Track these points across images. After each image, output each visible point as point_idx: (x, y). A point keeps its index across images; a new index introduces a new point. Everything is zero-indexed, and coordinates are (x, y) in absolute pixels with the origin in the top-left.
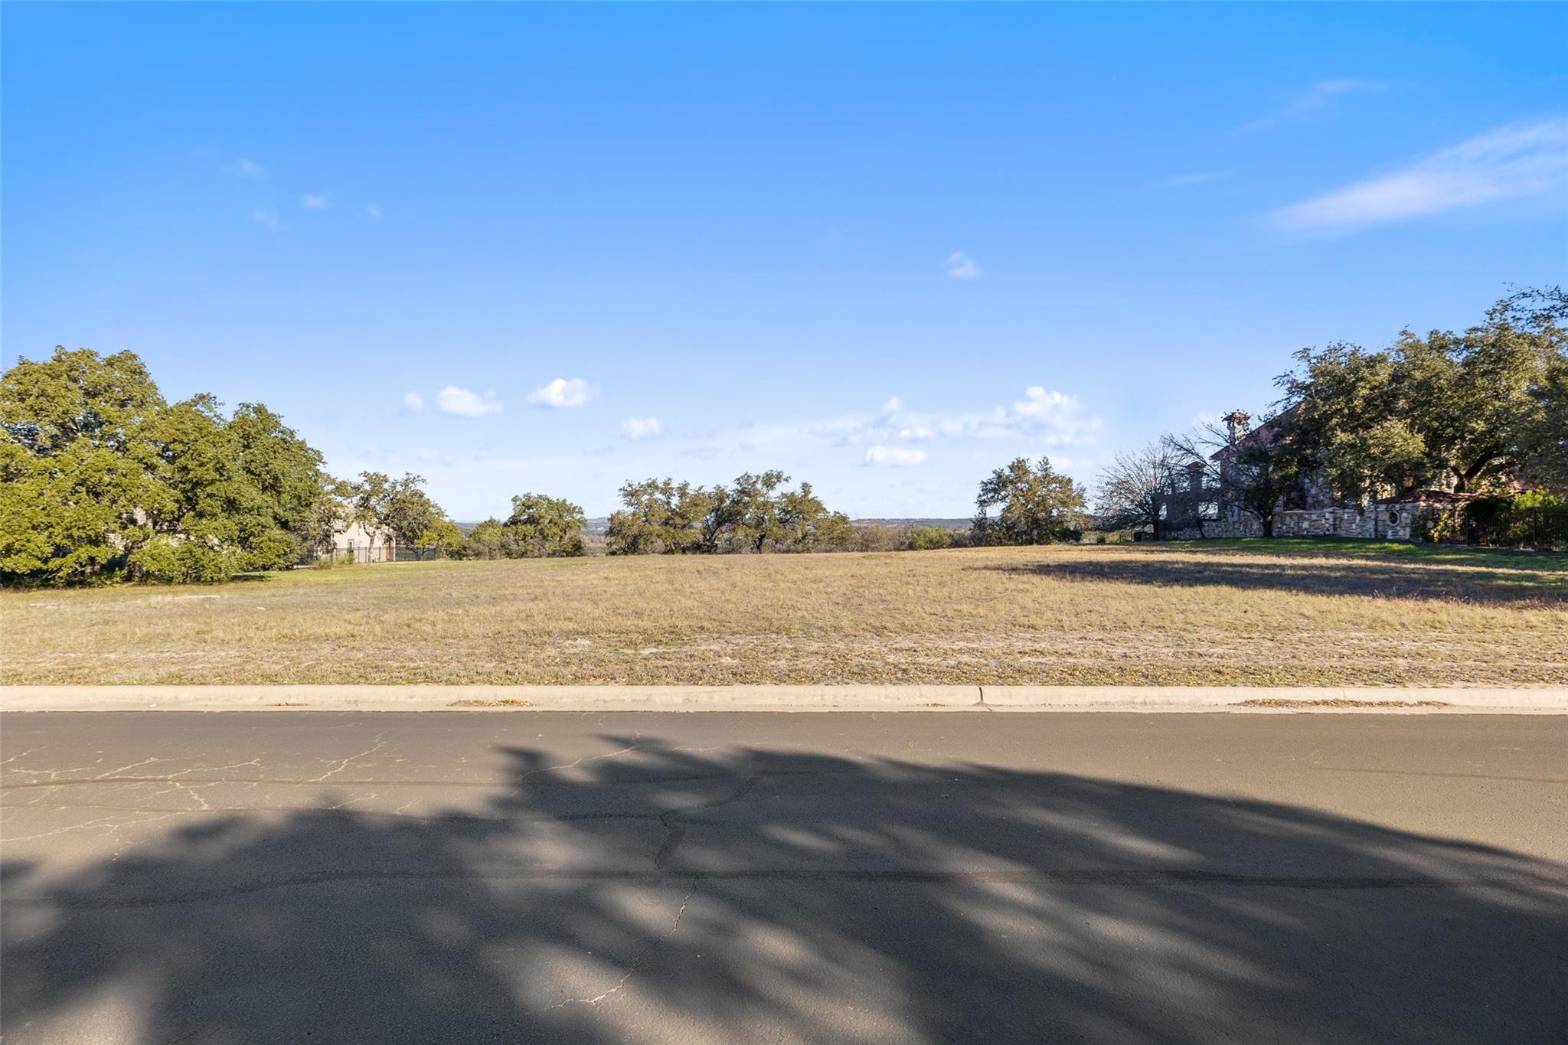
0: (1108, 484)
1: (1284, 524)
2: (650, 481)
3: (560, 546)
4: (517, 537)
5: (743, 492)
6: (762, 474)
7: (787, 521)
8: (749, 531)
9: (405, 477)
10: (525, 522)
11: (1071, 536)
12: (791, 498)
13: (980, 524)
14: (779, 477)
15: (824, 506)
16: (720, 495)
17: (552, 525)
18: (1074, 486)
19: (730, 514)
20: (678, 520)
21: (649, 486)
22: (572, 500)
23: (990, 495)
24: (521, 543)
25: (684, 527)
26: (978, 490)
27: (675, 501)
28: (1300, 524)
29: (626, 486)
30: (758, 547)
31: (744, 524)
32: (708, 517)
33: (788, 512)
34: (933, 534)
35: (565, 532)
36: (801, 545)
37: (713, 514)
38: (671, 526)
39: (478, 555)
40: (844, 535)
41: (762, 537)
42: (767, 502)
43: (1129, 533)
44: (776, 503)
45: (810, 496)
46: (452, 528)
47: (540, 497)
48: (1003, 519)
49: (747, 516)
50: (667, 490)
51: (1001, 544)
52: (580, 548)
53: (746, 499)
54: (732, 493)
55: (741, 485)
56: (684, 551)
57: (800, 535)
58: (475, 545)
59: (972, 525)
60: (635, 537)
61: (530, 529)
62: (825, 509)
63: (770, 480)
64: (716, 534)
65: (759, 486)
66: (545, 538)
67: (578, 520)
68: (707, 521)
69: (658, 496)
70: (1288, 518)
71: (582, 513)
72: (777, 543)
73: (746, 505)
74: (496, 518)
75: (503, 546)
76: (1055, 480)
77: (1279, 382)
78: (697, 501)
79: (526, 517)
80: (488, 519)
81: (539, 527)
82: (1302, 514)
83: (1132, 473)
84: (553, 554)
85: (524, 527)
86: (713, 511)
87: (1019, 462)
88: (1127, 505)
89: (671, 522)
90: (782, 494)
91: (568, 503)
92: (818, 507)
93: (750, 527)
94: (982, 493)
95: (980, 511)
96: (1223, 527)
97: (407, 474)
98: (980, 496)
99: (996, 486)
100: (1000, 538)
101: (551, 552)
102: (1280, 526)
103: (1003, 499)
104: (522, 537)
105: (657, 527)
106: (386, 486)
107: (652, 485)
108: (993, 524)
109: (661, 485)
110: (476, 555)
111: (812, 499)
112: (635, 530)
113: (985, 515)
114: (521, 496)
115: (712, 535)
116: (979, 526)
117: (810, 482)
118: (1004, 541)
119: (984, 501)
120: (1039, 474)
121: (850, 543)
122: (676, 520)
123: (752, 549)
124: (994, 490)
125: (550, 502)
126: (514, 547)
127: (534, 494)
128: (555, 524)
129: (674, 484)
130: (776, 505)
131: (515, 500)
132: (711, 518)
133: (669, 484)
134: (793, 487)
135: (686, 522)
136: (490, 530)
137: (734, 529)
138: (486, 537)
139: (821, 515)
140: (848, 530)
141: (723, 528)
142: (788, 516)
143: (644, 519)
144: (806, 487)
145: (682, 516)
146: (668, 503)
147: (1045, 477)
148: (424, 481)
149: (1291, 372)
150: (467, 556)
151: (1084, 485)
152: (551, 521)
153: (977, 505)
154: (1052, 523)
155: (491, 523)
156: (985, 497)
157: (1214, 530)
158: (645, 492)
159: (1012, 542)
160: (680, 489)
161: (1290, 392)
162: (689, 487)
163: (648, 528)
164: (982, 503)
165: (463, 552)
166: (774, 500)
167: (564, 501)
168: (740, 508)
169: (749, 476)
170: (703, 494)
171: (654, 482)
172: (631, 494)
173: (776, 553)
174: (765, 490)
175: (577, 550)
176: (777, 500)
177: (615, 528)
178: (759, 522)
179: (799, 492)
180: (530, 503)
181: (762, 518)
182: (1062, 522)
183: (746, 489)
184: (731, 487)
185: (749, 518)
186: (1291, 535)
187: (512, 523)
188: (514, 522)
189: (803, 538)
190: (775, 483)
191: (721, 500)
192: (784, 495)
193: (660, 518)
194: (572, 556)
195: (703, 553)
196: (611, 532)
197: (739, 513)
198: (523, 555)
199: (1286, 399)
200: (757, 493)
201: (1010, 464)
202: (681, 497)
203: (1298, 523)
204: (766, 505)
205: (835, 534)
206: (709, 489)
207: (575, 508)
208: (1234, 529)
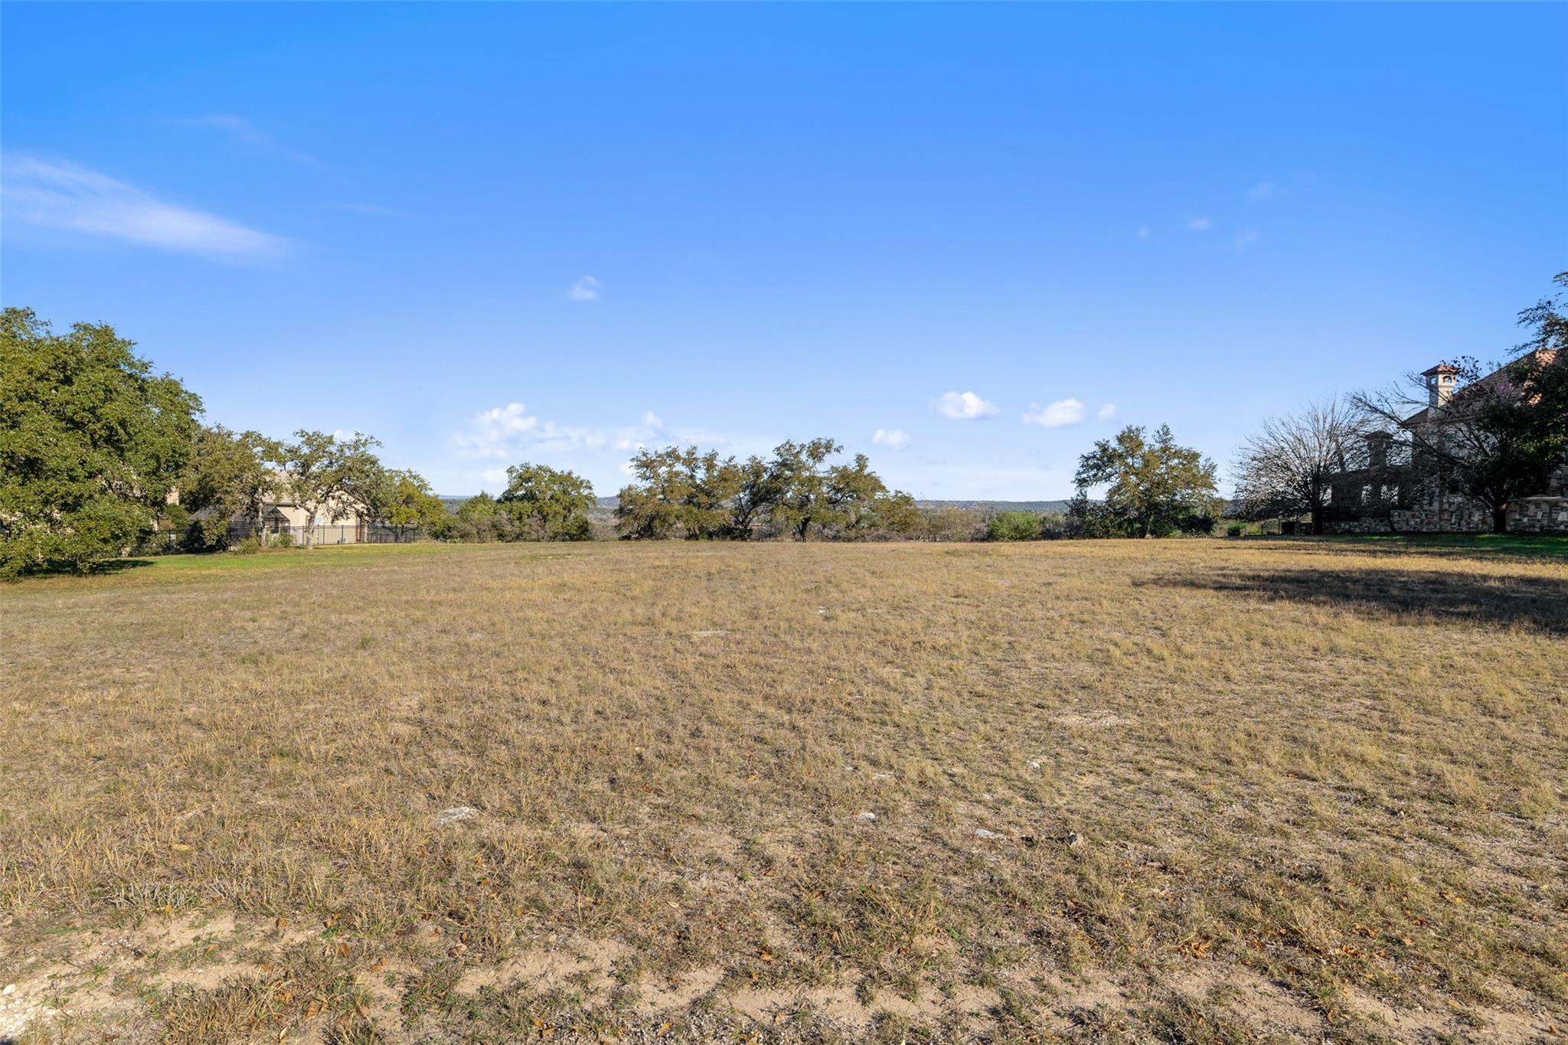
0: (1254, 459)
1: (1527, 516)
2: (670, 450)
3: (563, 528)
4: (511, 516)
5: (784, 464)
6: (807, 442)
7: (837, 501)
8: (790, 513)
9: (354, 438)
10: (522, 498)
11: (1201, 526)
12: (843, 474)
13: (1079, 507)
14: (828, 447)
15: (883, 484)
16: (757, 470)
17: (553, 502)
18: (1202, 461)
19: (768, 492)
20: (703, 499)
21: (669, 455)
22: (580, 472)
23: (1092, 473)
24: (517, 523)
25: (711, 506)
26: (1076, 465)
27: (701, 475)
28: (1554, 516)
29: (640, 455)
30: (802, 532)
31: (784, 504)
32: (741, 495)
33: (838, 490)
34: (1020, 521)
35: (570, 511)
36: (853, 532)
37: (747, 492)
38: (694, 505)
39: (464, 536)
40: (908, 520)
41: (807, 520)
42: (814, 477)
43: (1274, 524)
44: (825, 478)
45: (866, 471)
46: (436, 504)
47: (540, 468)
48: (1109, 502)
49: (789, 495)
50: (690, 461)
51: (1107, 535)
52: (587, 530)
53: (787, 473)
54: (770, 466)
55: (782, 456)
56: (711, 536)
57: (853, 519)
58: (461, 525)
59: (1067, 510)
60: (652, 519)
61: (527, 505)
62: (884, 488)
63: (817, 451)
64: (750, 516)
65: (803, 457)
66: (545, 518)
67: (586, 496)
68: (740, 499)
69: (679, 467)
70: (1532, 507)
71: (590, 488)
72: (824, 527)
73: (788, 481)
74: (489, 492)
75: (494, 526)
76: (1178, 454)
77: (1527, 318)
78: (727, 475)
79: (523, 492)
80: (479, 494)
81: (538, 504)
82: (1558, 501)
83: (1285, 445)
84: (554, 538)
85: (520, 504)
86: (747, 487)
87: (1130, 431)
88: (1281, 487)
89: (695, 500)
90: (832, 468)
91: (574, 476)
92: (877, 485)
93: (791, 508)
94: (1081, 470)
95: (1078, 492)
96: (1424, 517)
97: (357, 434)
98: (1079, 473)
99: (1100, 462)
100: (1106, 527)
101: (551, 534)
102: (1517, 517)
103: (1108, 478)
104: (517, 515)
105: (677, 507)
106: (333, 449)
107: (673, 455)
108: (1096, 508)
109: (684, 455)
110: (462, 537)
111: (869, 475)
112: (649, 510)
113: (1085, 496)
114: (518, 467)
115: (746, 517)
116: (1078, 511)
117: (866, 454)
118: (1112, 530)
119: (1084, 480)
120: (1158, 446)
121: (915, 530)
122: (700, 497)
123: (794, 534)
124: (1097, 467)
125: (553, 475)
126: (508, 528)
127: (533, 465)
128: (557, 501)
129: (700, 454)
130: (824, 481)
131: (510, 471)
132: (744, 496)
133: (693, 454)
134: (845, 459)
135: (713, 500)
136: (480, 507)
137: (772, 510)
138: (475, 516)
139: (879, 495)
140: (913, 513)
141: (760, 509)
142: (839, 495)
143: (661, 496)
144: (861, 460)
145: (708, 494)
146: (692, 477)
147: (1164, 450)
148: (378, 444)
149: (1549, 303)
150: (451, 537)
151: (1215, 460)
152: (552, 498)
153: (1075, 485)
154: (1175, 508)
155: (483, 498)
156: (1085, 476)
157: (1407, 521)
158: (663, 463)
159: (1123, 533)
160: (706, 460)
161: (1548, 332)
162: (718, 458)
163: (665, 508)
164: (1082, 482)
165: (447, 533)
166: (821, 475)
167: (570, 473)
168: (779, 484)
169: (791, 445)
170: (735, 466)
171: (674, 451)
172: (646, 465)
173: (823, 540)
174: (811, 462)
175: (582, 533)
176: (826, 475)
177: (626, 505)
178: (804, 503)
179: (853, 466)
180: (527, 475)
181: (807, 497)
182: (1187, 508)
183: (788, 463)
184: (769, 458)
185: (791, 498)
186: (1537, 530)
187: (507, 499)
188: (508, 497)
189: (858, 522)
190: (824, 454)
191: (758, 475)
192: (834, 469)
193: (682, 495)
194: (577, 540)
195: (733, 539)
196: (621, 512)
197: (779, 490)
198: (518, 537)
199: (1538, 342)
200: (802, 467)
201: (1119, 434)
202: (708, 470)
203: (1550, 513)
204: (813, 482)
205: (896, 519)
206: (742, 461)
207: (581, 482)
208: (1441, 520)
